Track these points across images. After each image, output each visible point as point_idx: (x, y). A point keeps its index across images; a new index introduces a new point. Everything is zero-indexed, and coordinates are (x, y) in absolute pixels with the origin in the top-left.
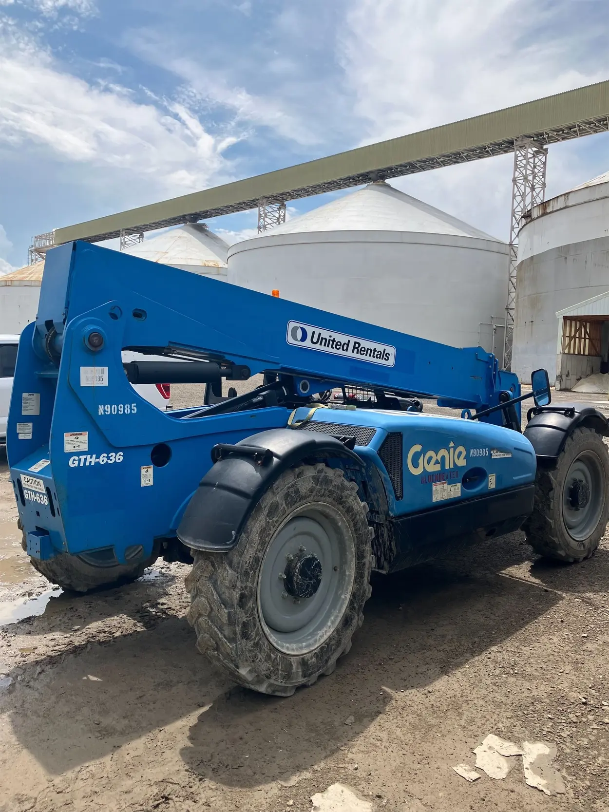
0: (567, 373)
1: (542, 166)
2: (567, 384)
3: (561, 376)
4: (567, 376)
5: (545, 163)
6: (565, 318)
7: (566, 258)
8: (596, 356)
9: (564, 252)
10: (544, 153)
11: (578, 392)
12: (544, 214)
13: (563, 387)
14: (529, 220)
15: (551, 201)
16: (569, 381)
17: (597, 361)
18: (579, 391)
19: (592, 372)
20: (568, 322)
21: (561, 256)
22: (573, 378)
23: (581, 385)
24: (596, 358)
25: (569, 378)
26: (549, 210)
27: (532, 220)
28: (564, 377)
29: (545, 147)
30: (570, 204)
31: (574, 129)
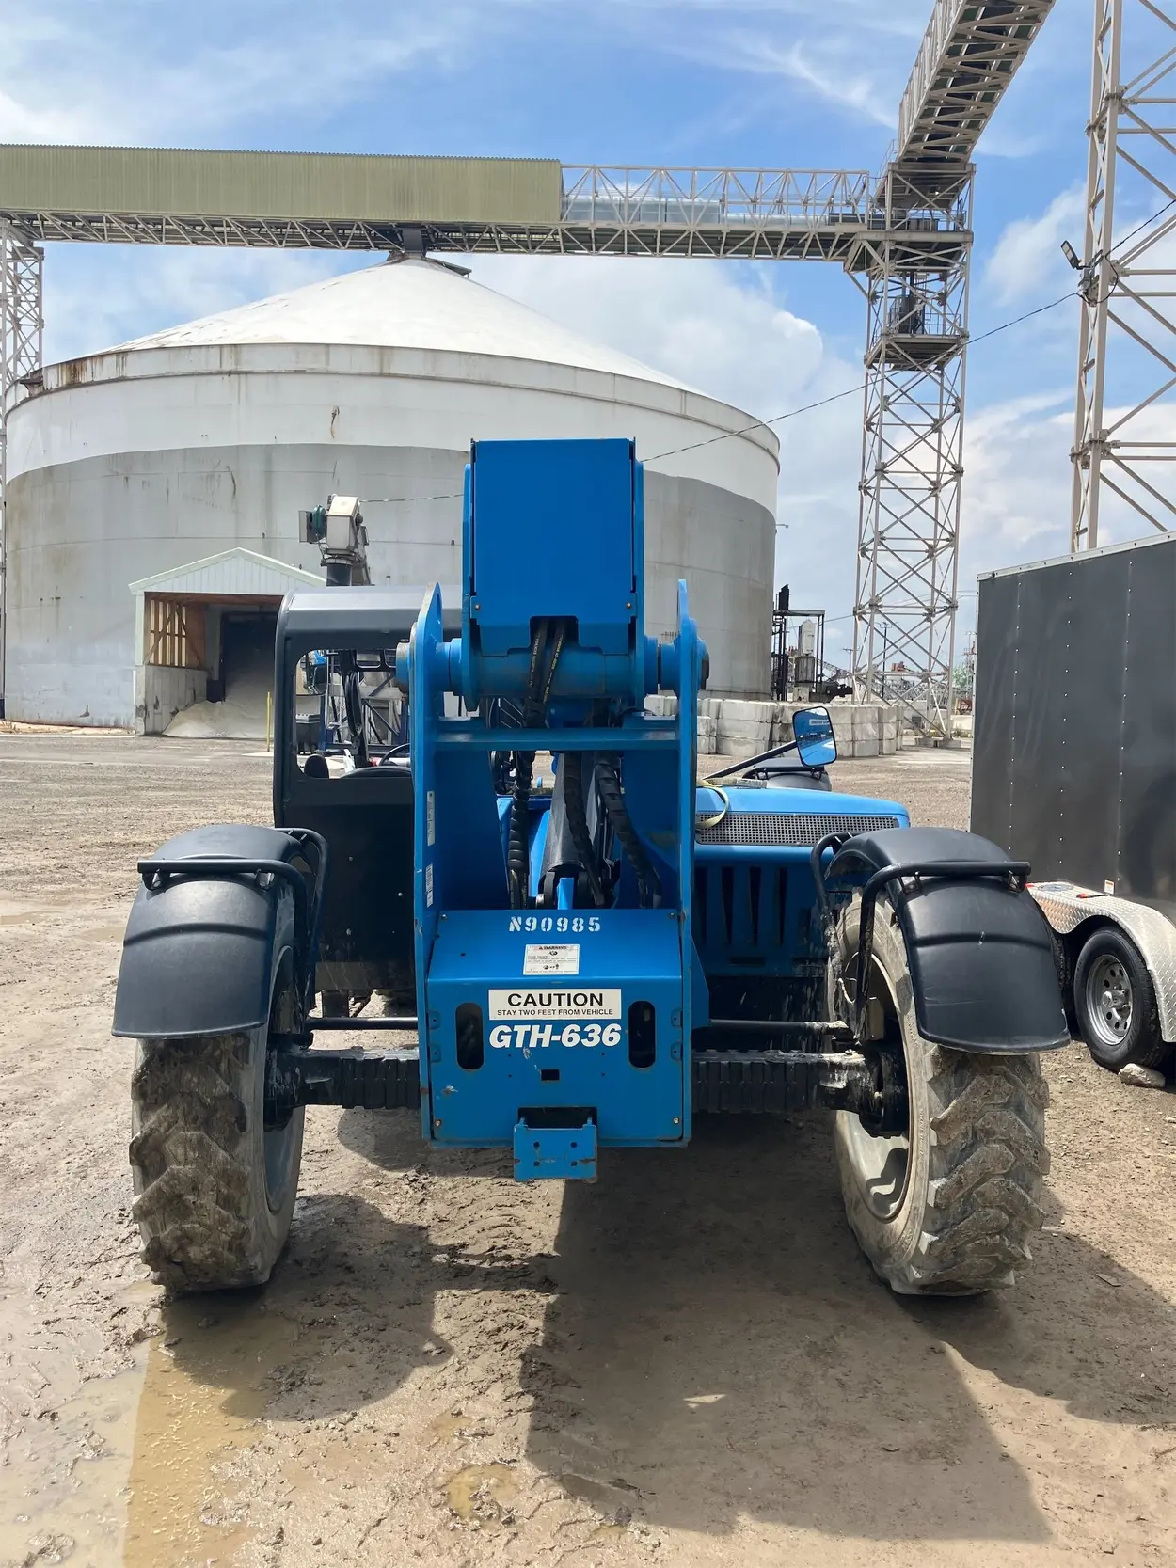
0: (155, 701)
1: (33, 282)
2: (156, 721)
3: (146, 708)
4: (156, 707)
5: (38, 277)
6: (148, 596)
7: (127, 478)
8: (198, 668)
9: (122, 467)
10: (35, 257)
11: (178, 737)
12: (73, 384)
13: (150, 729)
14: (36, 391)
15: (89, 362)
16: (159, 716)
17: (200, 679)
18: (180, 736)
19: (195, 700)
20: (153, 603)
21: (117, 474)
22: (165, 709)
23: (180, 723)
24: (198, 671)
25: (159, 711)
26: (85, 377)
27: (47, 392)
28: (150, 709)
29: (37, 244)
30: (130, 375)
31: (99, 224)
